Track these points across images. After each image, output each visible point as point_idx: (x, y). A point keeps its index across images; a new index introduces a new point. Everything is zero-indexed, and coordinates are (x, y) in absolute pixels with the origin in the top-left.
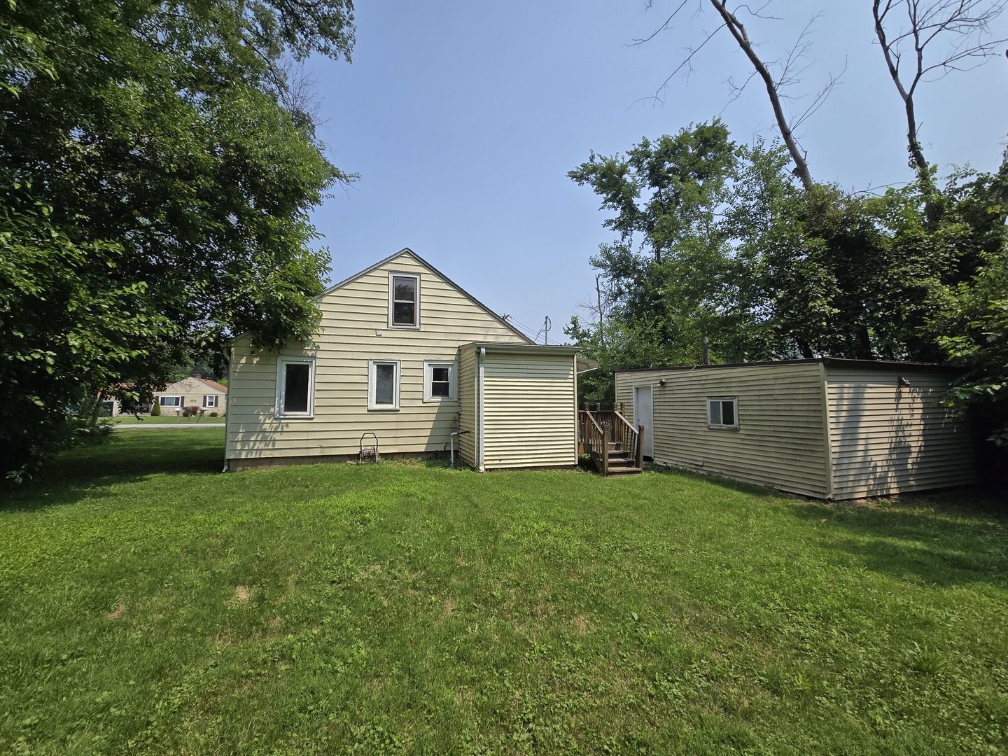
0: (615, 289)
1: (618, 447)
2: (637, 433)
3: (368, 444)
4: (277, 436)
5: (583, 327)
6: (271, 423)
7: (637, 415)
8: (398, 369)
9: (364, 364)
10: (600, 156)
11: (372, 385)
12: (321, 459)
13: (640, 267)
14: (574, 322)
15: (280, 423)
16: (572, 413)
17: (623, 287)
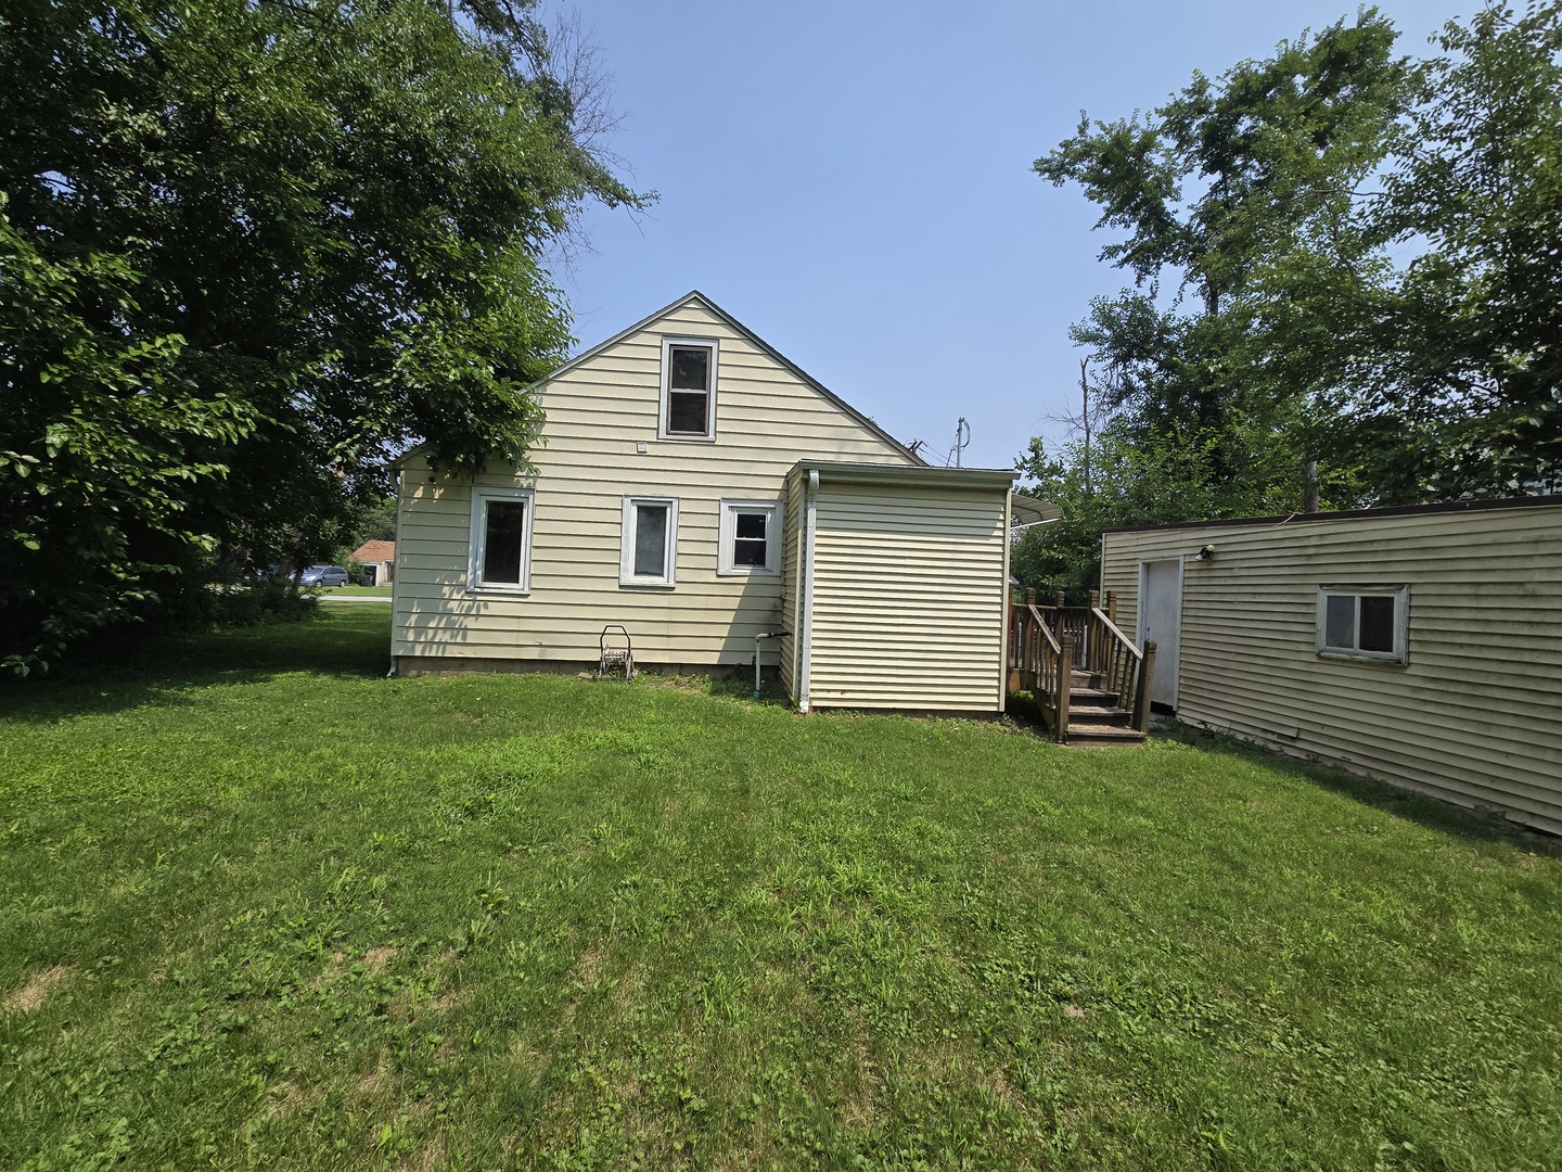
0: (1118, 383)
1: (1094, 682)
2: (1140, 655)
3: (616, 645)
4: (470, 623)
5: (1051, 456)
6: (462, 600)
7: (1145, 618)
8: (675, 514)
9: (616, 503)
10: (1099, 123)
11: (628, 541)
12: (540, 666)
13: (1174, 338)
14: (1036, 448)
15: (475, 600)
16: (998, 608)
17: (1135, 378)
